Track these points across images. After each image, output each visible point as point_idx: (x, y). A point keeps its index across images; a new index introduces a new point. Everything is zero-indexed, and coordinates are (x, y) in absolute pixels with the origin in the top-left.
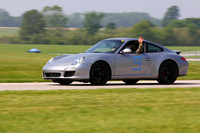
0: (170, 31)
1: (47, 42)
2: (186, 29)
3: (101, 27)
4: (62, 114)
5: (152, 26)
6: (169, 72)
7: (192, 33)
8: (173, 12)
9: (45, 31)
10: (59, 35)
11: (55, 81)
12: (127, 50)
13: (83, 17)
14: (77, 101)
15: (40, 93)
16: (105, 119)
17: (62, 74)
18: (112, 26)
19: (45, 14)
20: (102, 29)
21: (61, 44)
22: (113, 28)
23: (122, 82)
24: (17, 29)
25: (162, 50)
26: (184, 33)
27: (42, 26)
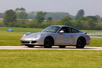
0: (79, 22)
1: (18, 26)
2: (87, 21)
3: (44, 19)
4: (19, 61)
5: (71, 19)
6: (82, 43)
7: (91, 23)
8: (81, 12)
9: (16, 20)
10: (23, 23)
11: (26, 45)
12: (62, 31)
13: (36, 14)
14: (27, 54)
15: (10, 51)
16: (39, 64)
17: (31, 42)
18: (50, 19)
19: (17, 12)
20: (45, 20)
21: (25, 27)
22: (51, 20)
23: (58, 47)
24: (2, 19)
25: (78, 32)
26: (86, 23)
27: (15, 18)
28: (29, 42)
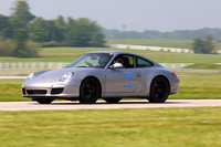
25: (152, 64)
28: (45, 92)
